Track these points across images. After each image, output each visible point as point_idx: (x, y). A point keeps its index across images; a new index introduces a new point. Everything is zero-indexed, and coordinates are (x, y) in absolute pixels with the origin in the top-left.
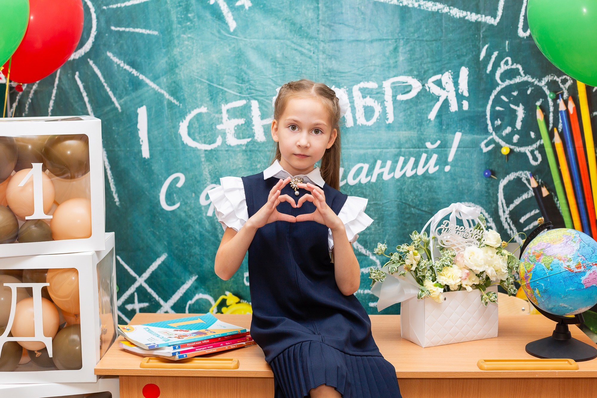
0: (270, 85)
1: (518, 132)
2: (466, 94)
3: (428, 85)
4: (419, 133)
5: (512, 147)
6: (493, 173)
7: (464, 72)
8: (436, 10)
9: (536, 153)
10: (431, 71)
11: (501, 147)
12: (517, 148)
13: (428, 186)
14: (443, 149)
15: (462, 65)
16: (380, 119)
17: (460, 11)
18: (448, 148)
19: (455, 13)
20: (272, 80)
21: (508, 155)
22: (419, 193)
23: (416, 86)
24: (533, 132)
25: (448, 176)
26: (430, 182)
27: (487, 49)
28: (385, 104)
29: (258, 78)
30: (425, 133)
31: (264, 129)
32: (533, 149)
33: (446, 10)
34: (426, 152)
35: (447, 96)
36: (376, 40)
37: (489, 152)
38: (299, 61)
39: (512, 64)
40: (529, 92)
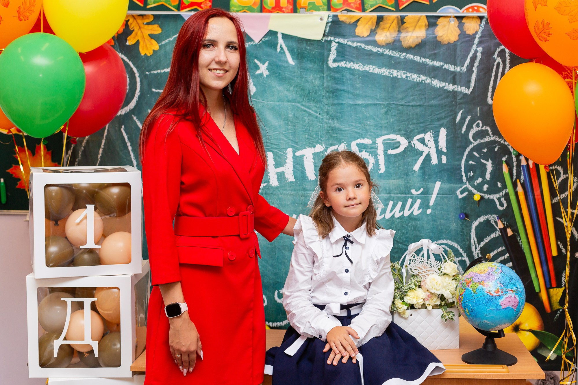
0: (283, 140)
1: (487, 182)
2: (445, 150)
3: (413, 142)
4: (406, 181)
5: (483, 195)
6: (467, 216)
7: (443, 132)
8: (420, 81)
9: (502, 199)
10: (416, 131)
11: (474, 194)
12: (487, 195)
13: (413, 226)
14: (425, 195)
15: (441, 126)
16: (373, 170)
17: (440, 82)
18: (429, 194)
19: (436, 84)
20: (285, 135)
21: (479, 201)
22: (405, 231)
23: (404, 143)
24: (500, 182)
25: (430, 218)
26: (415, 222)
27: (462, 114)
28: (377, 157)
29: (273, 134)
30: (411, 182)
31: (277, 176)
32: (500, 196)
33: (429, 81)
34: (411, 197)
35: (429, 152)
36: (371, 104)
37: (463, 198)
38: (307, 121)
39: (483, 127)
40: (496, 149)
